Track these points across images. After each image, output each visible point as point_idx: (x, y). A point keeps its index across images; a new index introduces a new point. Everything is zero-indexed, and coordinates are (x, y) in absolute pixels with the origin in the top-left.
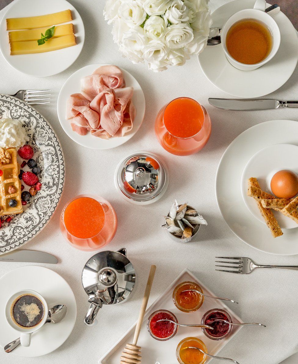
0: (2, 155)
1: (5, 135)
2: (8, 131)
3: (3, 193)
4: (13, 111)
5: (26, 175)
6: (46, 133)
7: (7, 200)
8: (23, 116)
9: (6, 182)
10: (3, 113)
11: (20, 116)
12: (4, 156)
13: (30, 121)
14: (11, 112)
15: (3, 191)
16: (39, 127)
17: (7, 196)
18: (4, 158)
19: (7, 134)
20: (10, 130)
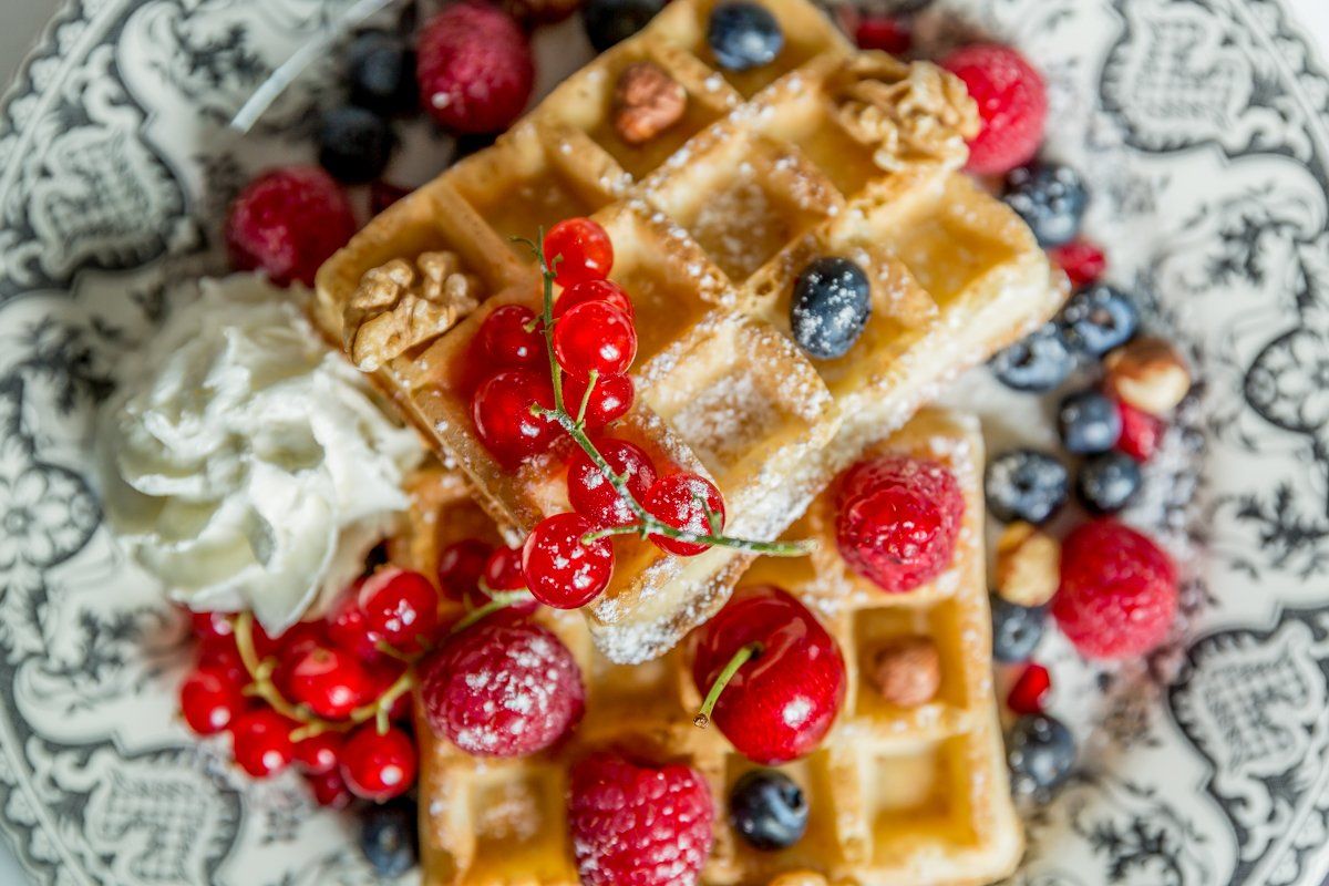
0: (411, 323)
1: (242, 421)
2: (189, 423)
3: (716, 141)
4: (40, 548)
5: (465, 86)
6: (45, 173)
7: (748, 79)
8: (30, 444)
9: (614, 180)
10: (106, 616)
11: (44, 468)
12: (410, 300)
13: (36, 363)
14: (61, 558)
15: (705, 153)
16: (32, 264)
17: (719, 103)
18: (434, 291)
19: (218, 408)
20: (176, 409)
